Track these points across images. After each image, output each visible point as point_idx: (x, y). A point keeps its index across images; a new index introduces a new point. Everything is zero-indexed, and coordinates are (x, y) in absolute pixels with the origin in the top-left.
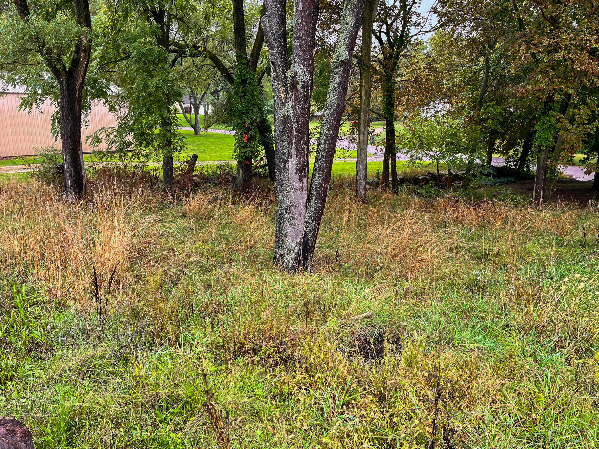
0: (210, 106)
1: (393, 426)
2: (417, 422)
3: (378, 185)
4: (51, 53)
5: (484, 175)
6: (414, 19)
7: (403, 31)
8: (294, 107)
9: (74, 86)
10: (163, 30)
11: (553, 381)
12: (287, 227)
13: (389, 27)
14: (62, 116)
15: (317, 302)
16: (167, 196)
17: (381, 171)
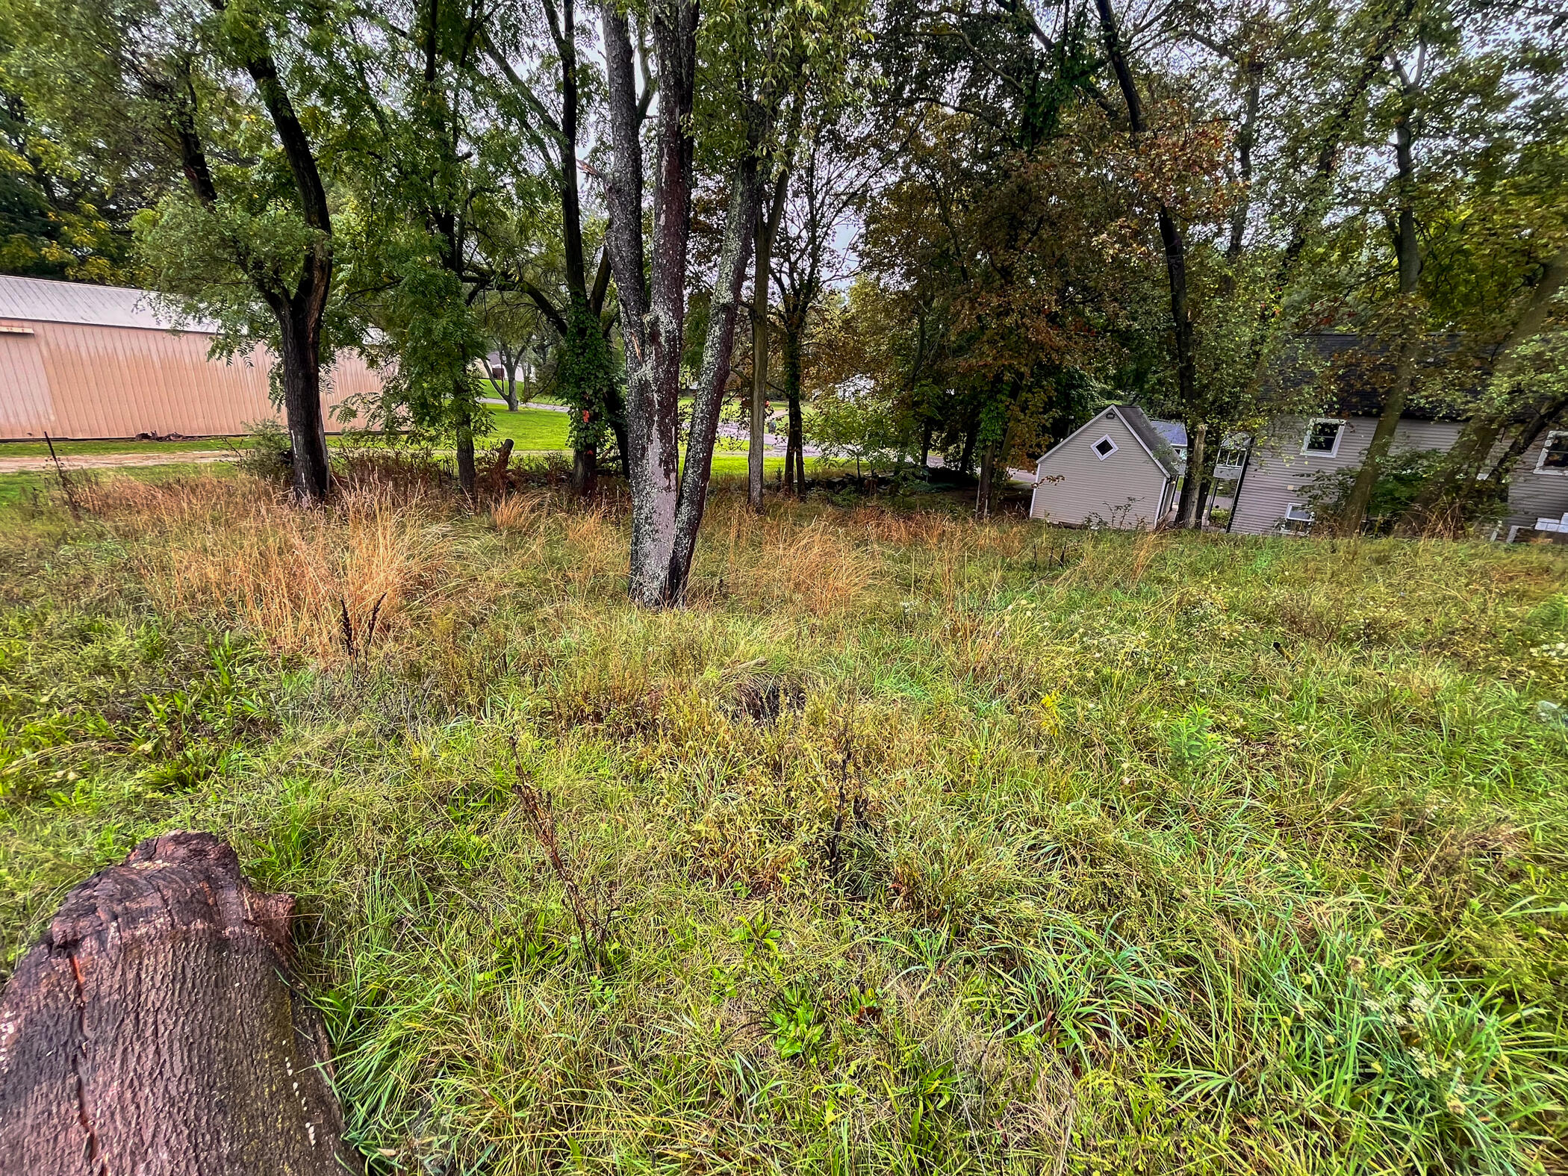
0: (533, 369)
1: (790, 803)
2: (821, 794)
3: (778, 489)
4: (261, 268)
5: (917, 477)
6: (826, 257)
7: (812, 273)
8: (655, 368)
9: (305, 324)
10: (453, 245)
11: (991, 734)
12: (648, 545)
13: (793, 268)
14: (286, 370)
15: (690, 647)
16: (465, 500)
17: (784, 470)
